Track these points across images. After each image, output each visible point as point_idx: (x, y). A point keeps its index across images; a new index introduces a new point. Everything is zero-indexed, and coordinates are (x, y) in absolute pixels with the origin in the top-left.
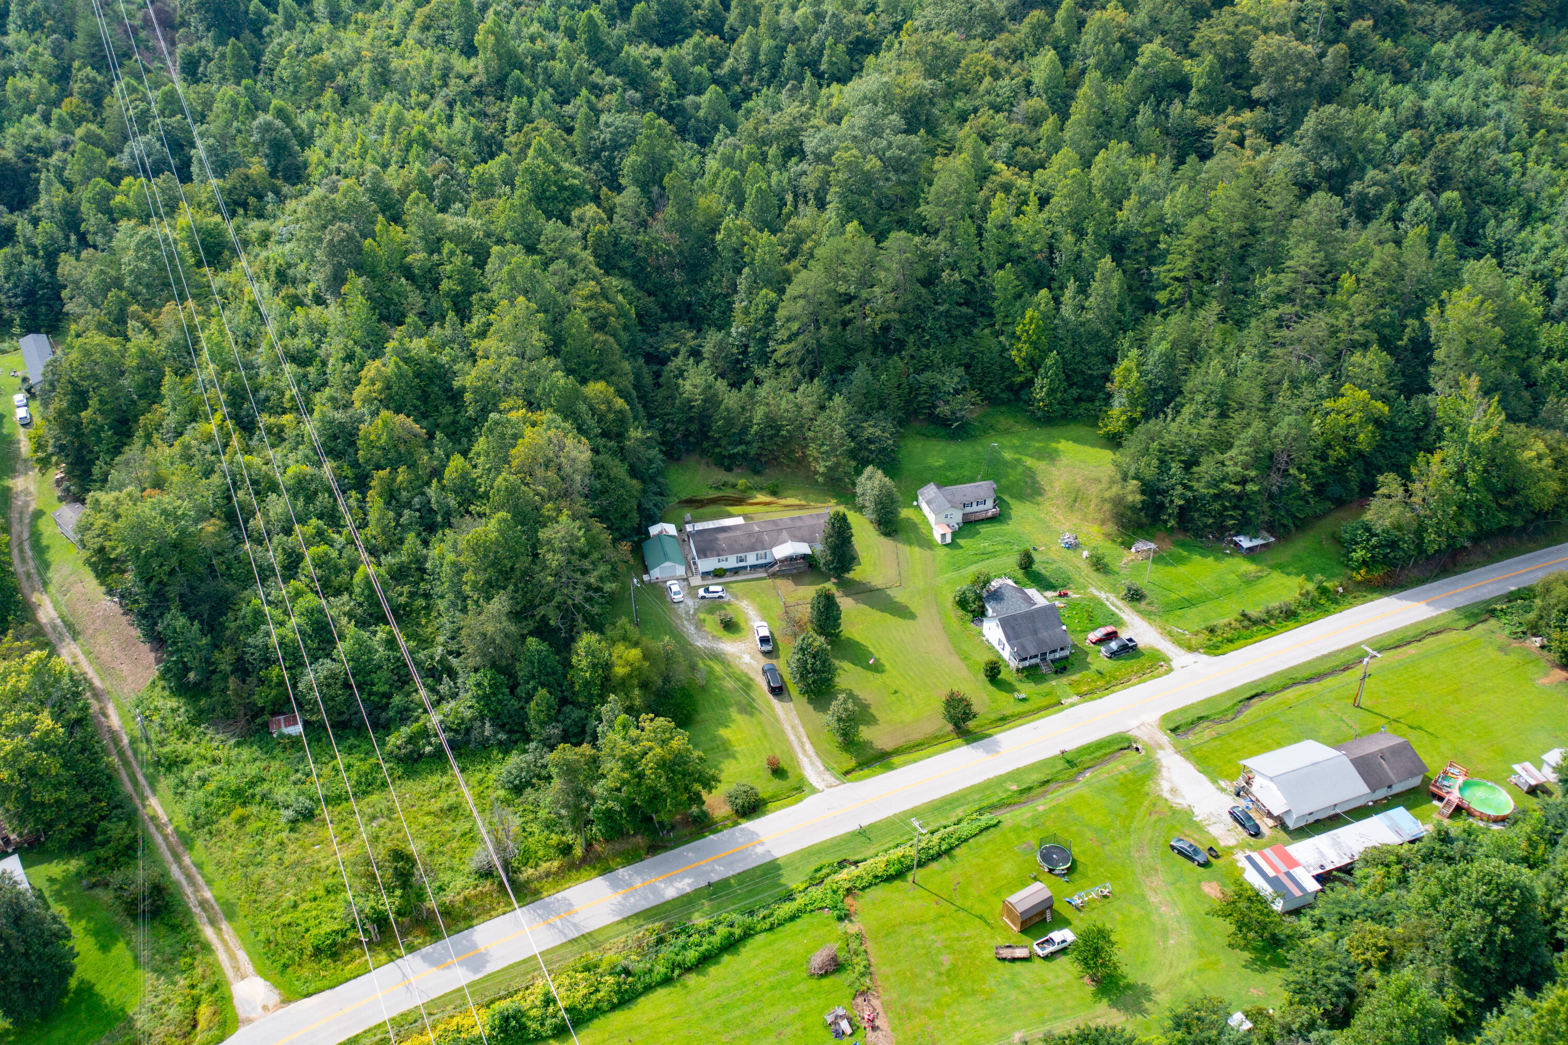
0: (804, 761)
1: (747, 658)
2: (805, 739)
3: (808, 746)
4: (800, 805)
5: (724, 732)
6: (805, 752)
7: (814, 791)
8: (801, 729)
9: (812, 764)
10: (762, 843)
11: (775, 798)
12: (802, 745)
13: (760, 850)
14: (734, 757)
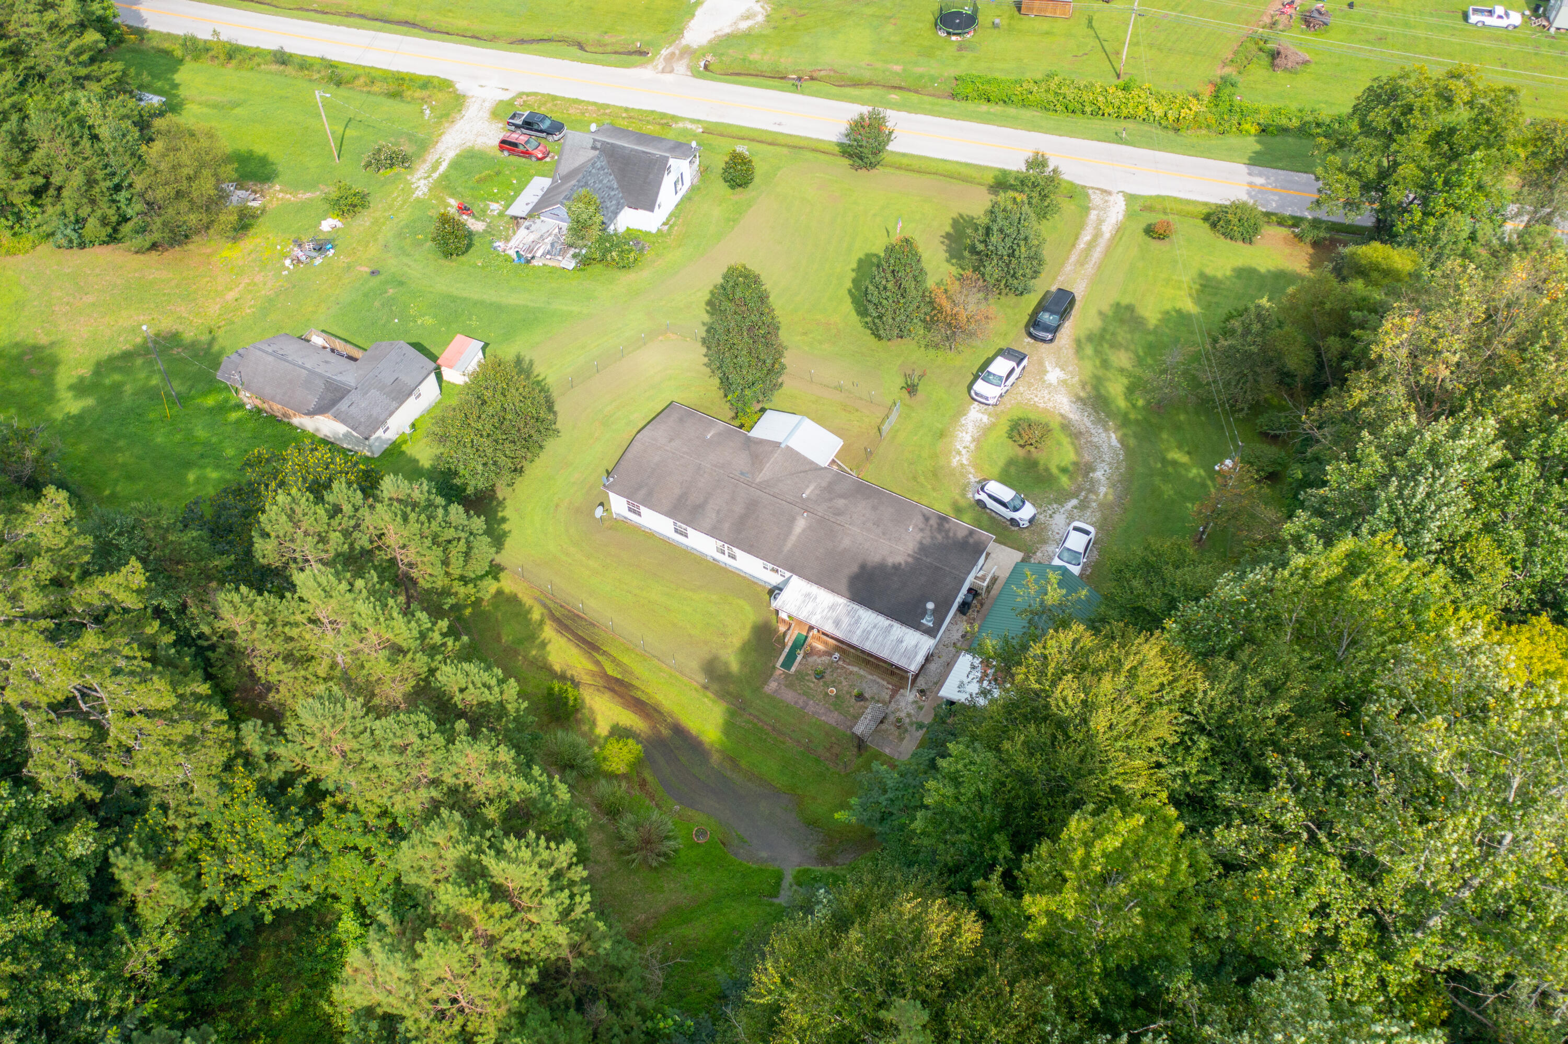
0: (1107, 230)
1: (1054, 375)
2: (1081, 245)
3: (1086, 237)
4: (1164, 193)
5: (1190, 306)
6: (1097, 235)
7: (1130, 198)
8: (1073, 258)
9: (1100, 221)
10: (1251, 184)
11: (1187, 215)
12: (1091, 245)
13: (1260, 181)
14: (1202, 275)
